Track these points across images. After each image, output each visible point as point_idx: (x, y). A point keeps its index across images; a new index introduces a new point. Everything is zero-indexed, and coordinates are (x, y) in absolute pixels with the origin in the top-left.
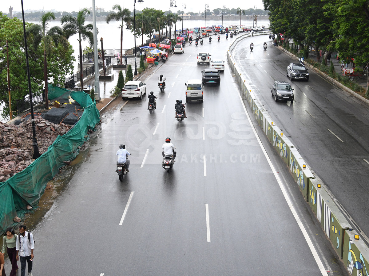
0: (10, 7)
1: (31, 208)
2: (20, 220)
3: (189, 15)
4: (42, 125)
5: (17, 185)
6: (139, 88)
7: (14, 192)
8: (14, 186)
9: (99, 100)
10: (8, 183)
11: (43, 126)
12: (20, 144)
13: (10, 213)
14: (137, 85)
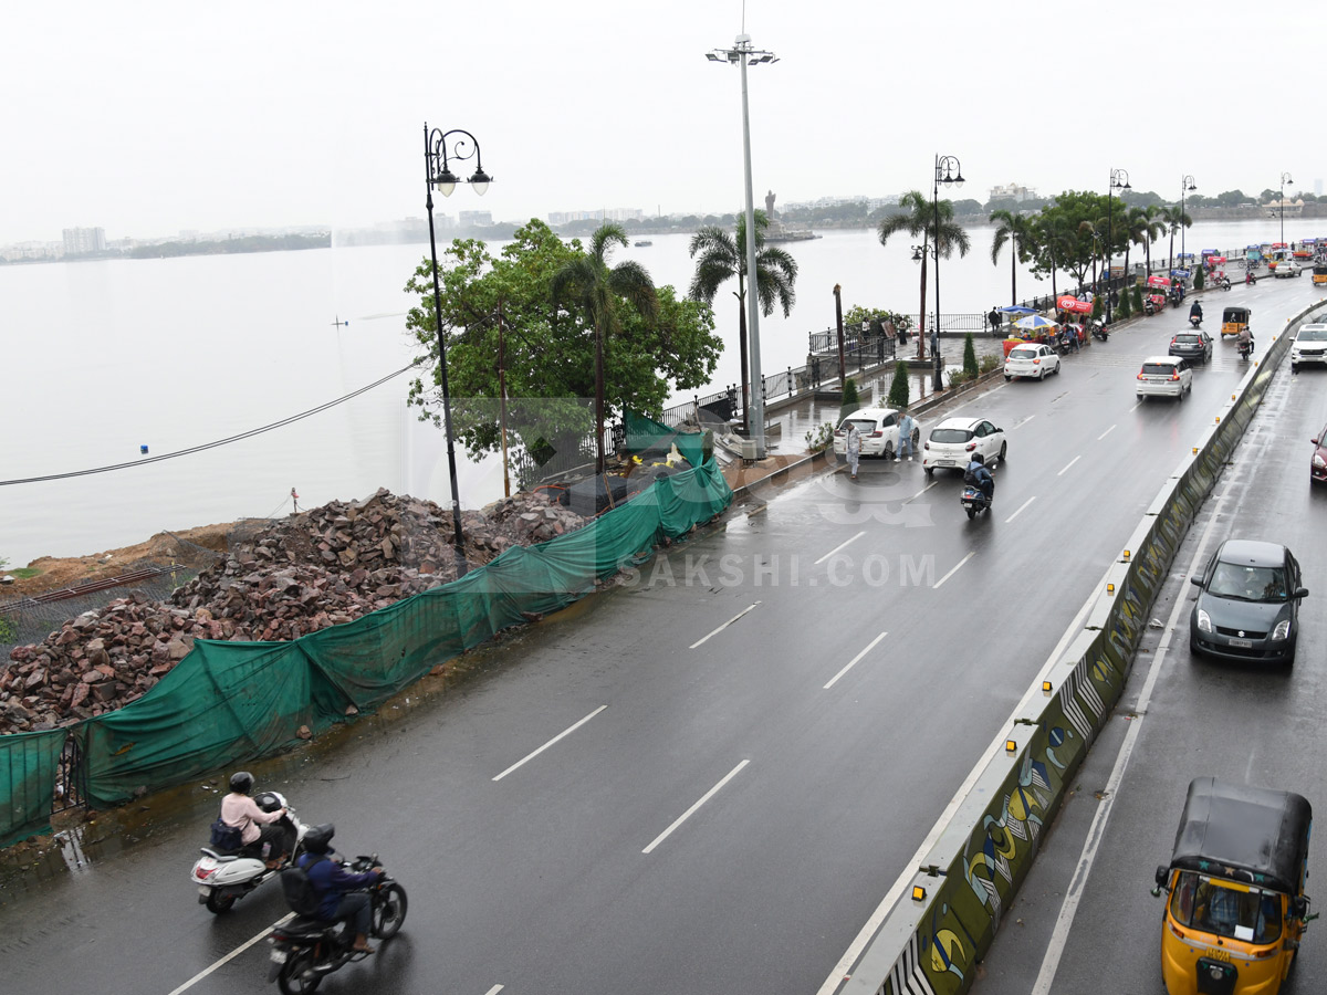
0: (770, 193)
1: (355, 711)
2: (308, 736)
3: (1300, 202)
4: (530, 517)
5: (327, 653)
6: (879, 428)
7: (314, 669)
8: (318, 655)
9: (759, 459)
10: (298, 646)
11: (532, 521)
12: (443, 560)
13: (293, 714)
14: (875, 422)
